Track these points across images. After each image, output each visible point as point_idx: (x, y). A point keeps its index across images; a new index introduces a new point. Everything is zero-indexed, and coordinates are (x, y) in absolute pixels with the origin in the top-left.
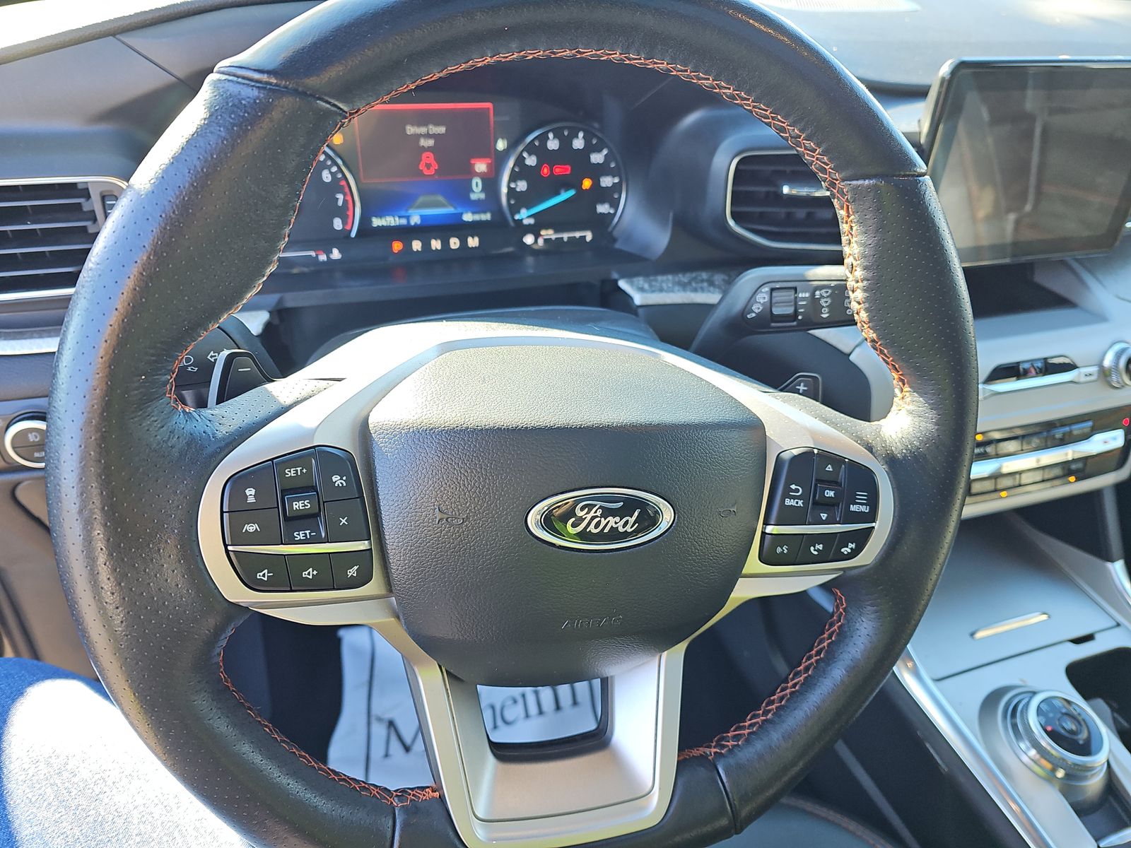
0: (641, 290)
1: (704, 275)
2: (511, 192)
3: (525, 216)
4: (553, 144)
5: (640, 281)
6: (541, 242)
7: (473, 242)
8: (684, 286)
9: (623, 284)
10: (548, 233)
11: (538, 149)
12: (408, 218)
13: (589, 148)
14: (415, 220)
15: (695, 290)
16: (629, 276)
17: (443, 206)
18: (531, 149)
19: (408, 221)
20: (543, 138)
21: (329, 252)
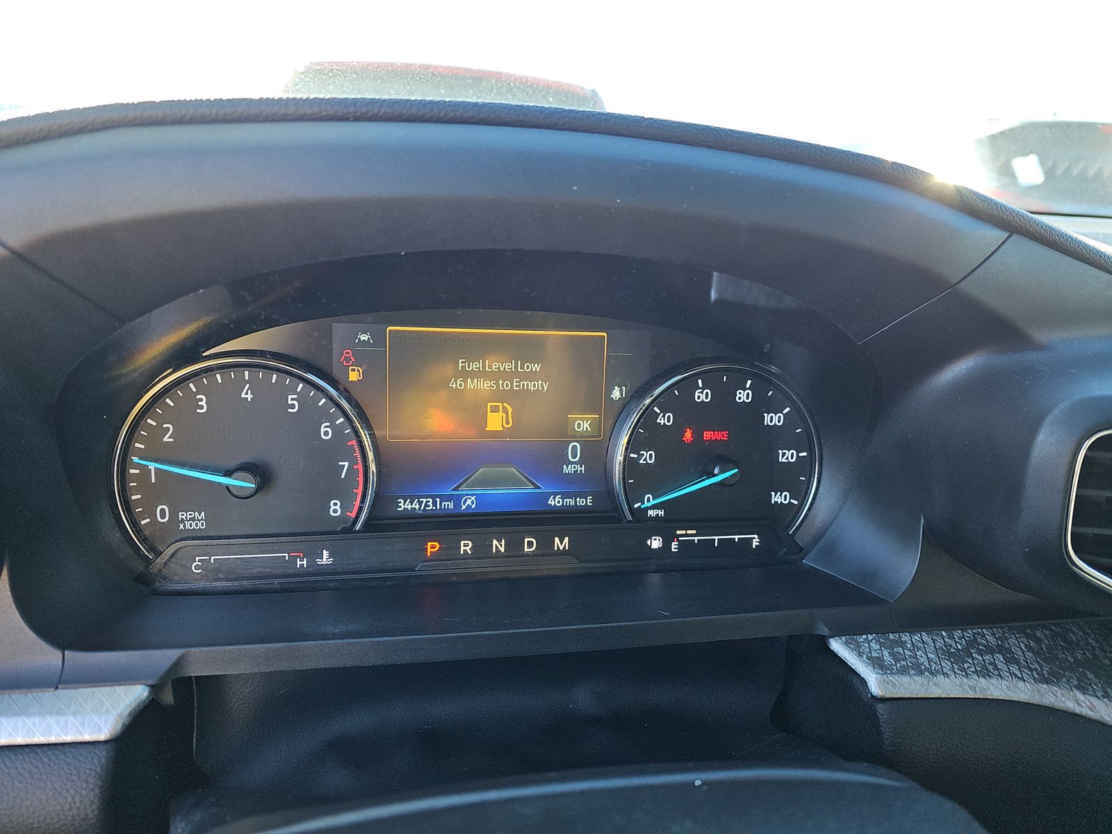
0: (877, 663)
1: (989, 637)
2: (629, 464)
3: (651, 504)
4: (702, 396)
5: (871, 642)
6: (674, 546)
7: (563, 544)
8: (958, 658)
9: (836, 645)
10: (690, 534)
11: (679, 402)
12: (457, 500)
13: (762, 404)
14: (469, 503)
15: (984, 673)
16: (848, 631)
17: (517, 483)
18: (665, 402)
19: (457, 505)
20: (688, 387)
21: (314, 554)
